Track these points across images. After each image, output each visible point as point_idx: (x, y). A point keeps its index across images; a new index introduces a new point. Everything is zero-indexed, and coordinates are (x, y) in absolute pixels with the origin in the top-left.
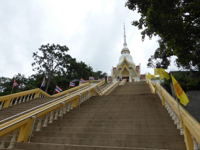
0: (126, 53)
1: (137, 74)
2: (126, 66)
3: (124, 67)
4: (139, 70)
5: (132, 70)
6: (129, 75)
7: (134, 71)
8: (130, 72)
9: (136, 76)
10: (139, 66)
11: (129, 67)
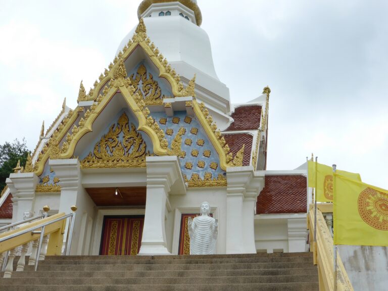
0: (169, 13)
1: (229, 168)
2: (126, 92)
3: (112, 91)
4: (255, 133)
5: (188, 128)
6: (144, 173)
7: (206, 141)
8: (157, 146)
9: (220, 181)
10: (258, 109)
11: (167, 101)
